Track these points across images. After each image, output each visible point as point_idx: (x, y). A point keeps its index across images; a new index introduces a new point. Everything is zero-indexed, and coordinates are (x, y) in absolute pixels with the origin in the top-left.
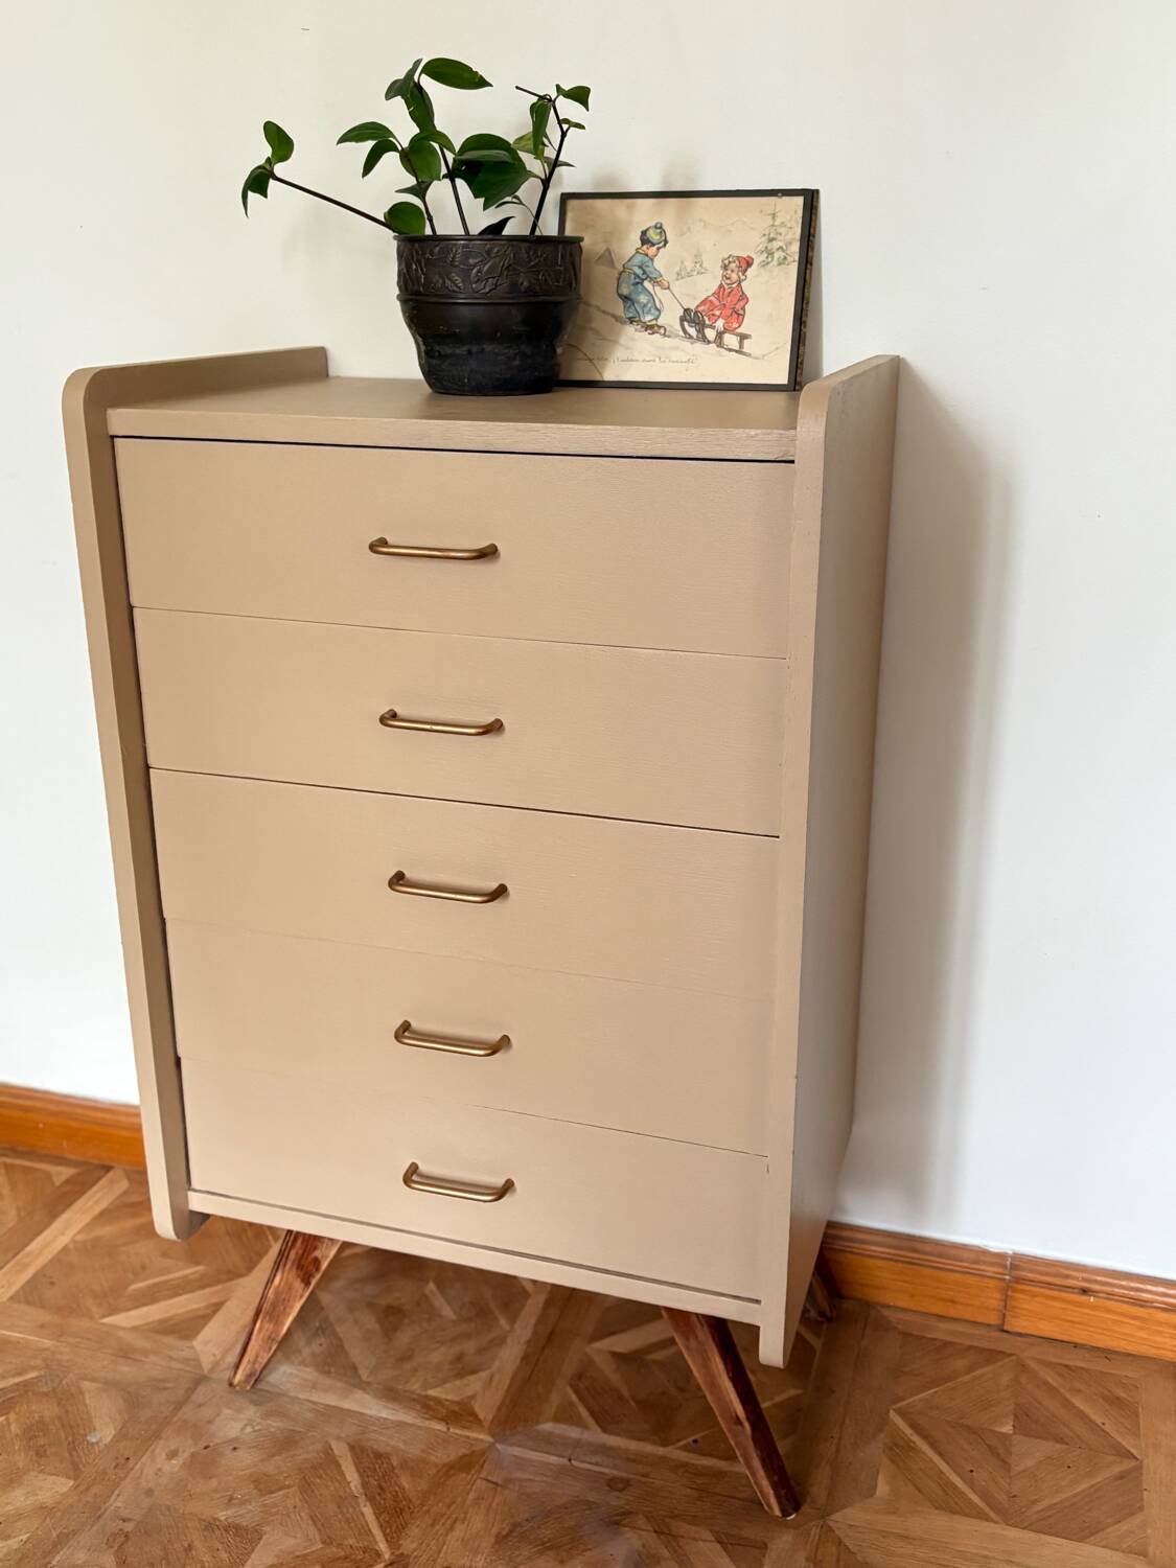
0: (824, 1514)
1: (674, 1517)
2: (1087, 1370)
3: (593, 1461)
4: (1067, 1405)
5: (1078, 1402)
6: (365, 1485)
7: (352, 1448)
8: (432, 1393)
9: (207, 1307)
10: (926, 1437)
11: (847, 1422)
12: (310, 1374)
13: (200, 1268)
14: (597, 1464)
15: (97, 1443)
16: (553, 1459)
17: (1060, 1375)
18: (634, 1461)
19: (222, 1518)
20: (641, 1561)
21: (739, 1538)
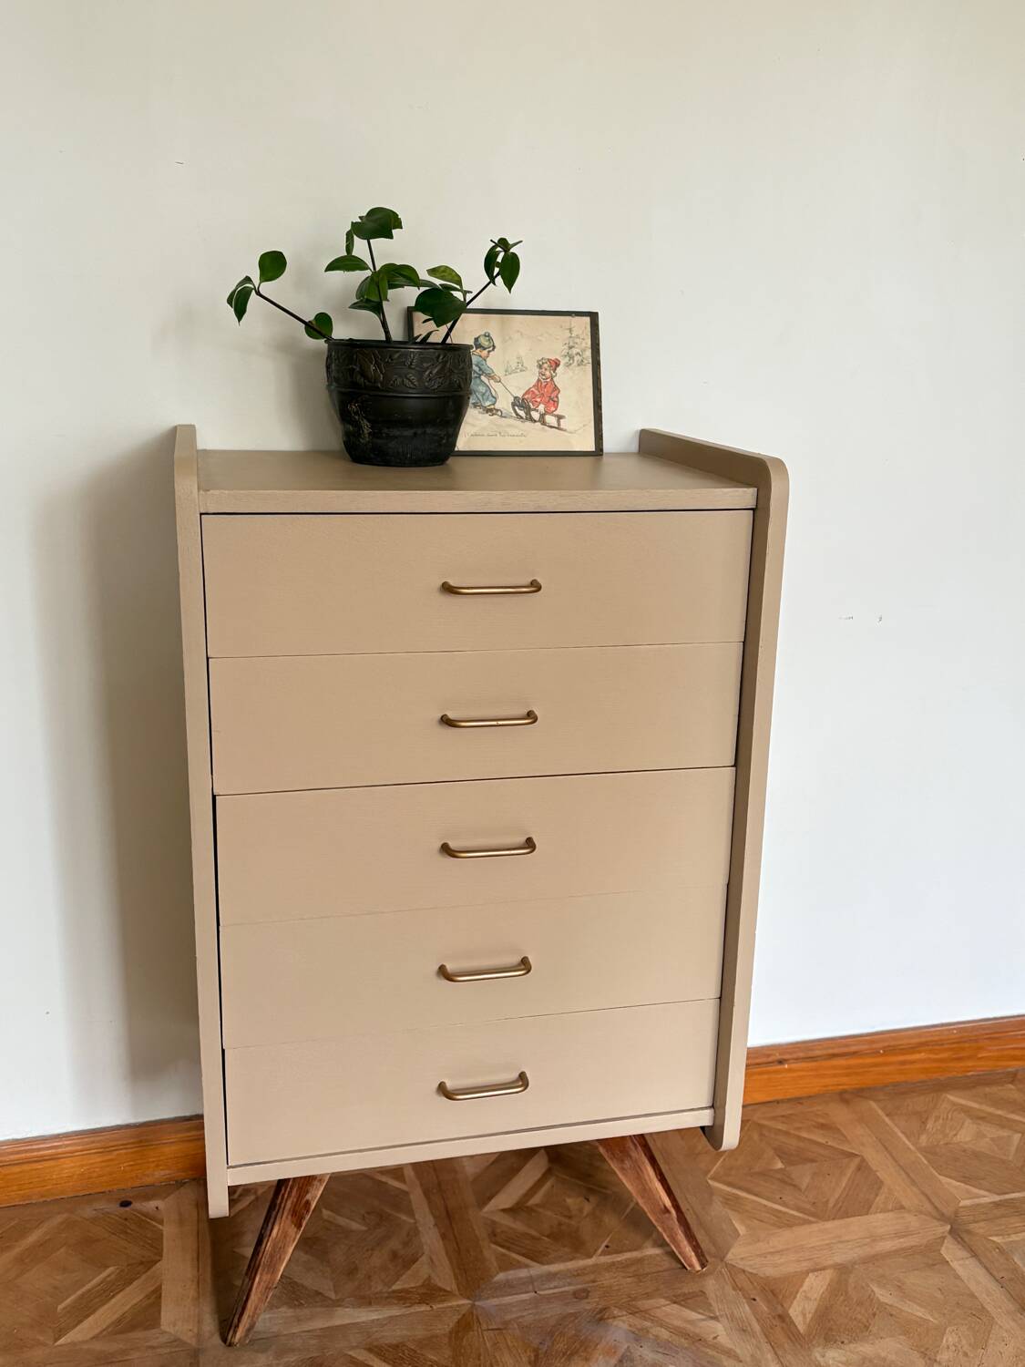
0: (720, 1258)
2: (795, 1115)
3: (552, 1286)
4: (799, 1138)
5: (804, 1135)
8: (395, 1287)
9: (148, 1297)
10: (740, 1188)
13: (111, 1269)
14: (555, 1287)
16: (524, 1296)
18: (578, 1275)
20: (638, 1336)
21: (685, 1294)
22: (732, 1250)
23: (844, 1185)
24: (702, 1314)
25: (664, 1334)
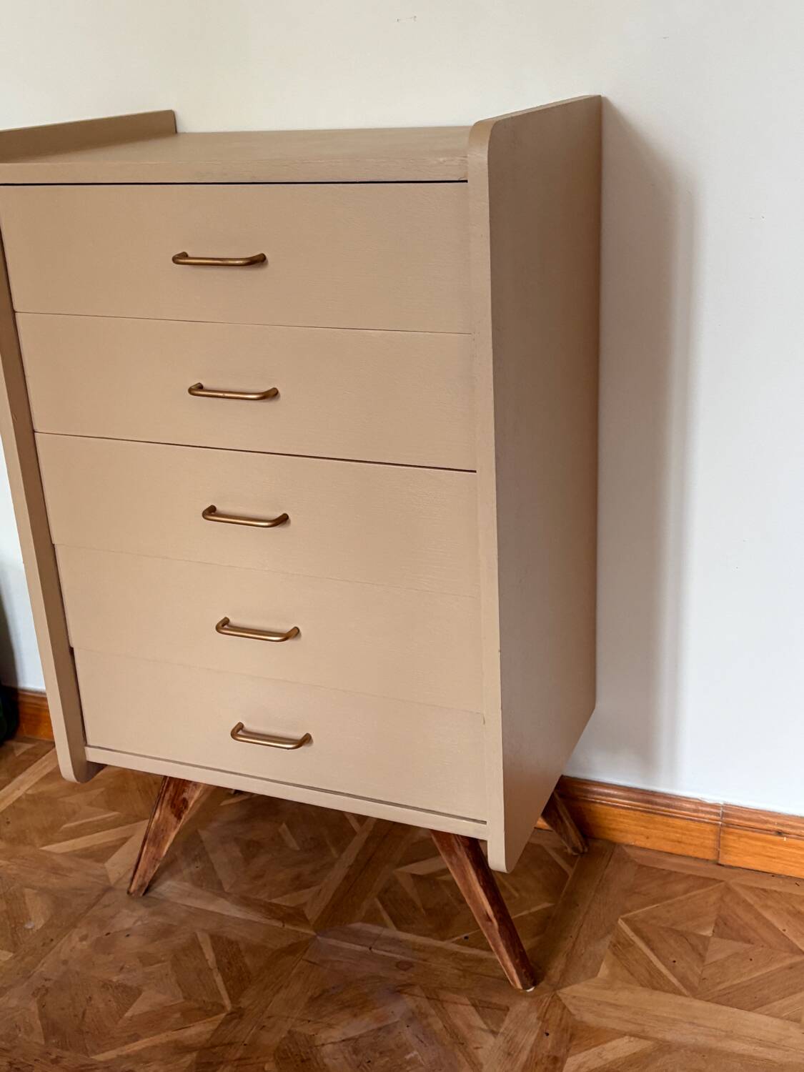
0: (557, 987)
1: (442, 988)
2: (780, 893)
3: (388, 949)
4: (759, 917)
5: (768, 915)
6: (218, 961)
7: (212, 937)
8: (274, 901)
9: (117, 840)
10: (643, 938)
11: (585, 926)
12: (187, 886)
13: (115, 813)
14: (390, 952)
15: (32, 929)
16: (358, 948)
17: (758, 896)
18: (418, 950)
19: (114, 980)
20: (414, 1017)
21: (490, 1003)
22: (575, 987)
23: (755, 976)
24: (485, 1023)
25: (438, 1025)
